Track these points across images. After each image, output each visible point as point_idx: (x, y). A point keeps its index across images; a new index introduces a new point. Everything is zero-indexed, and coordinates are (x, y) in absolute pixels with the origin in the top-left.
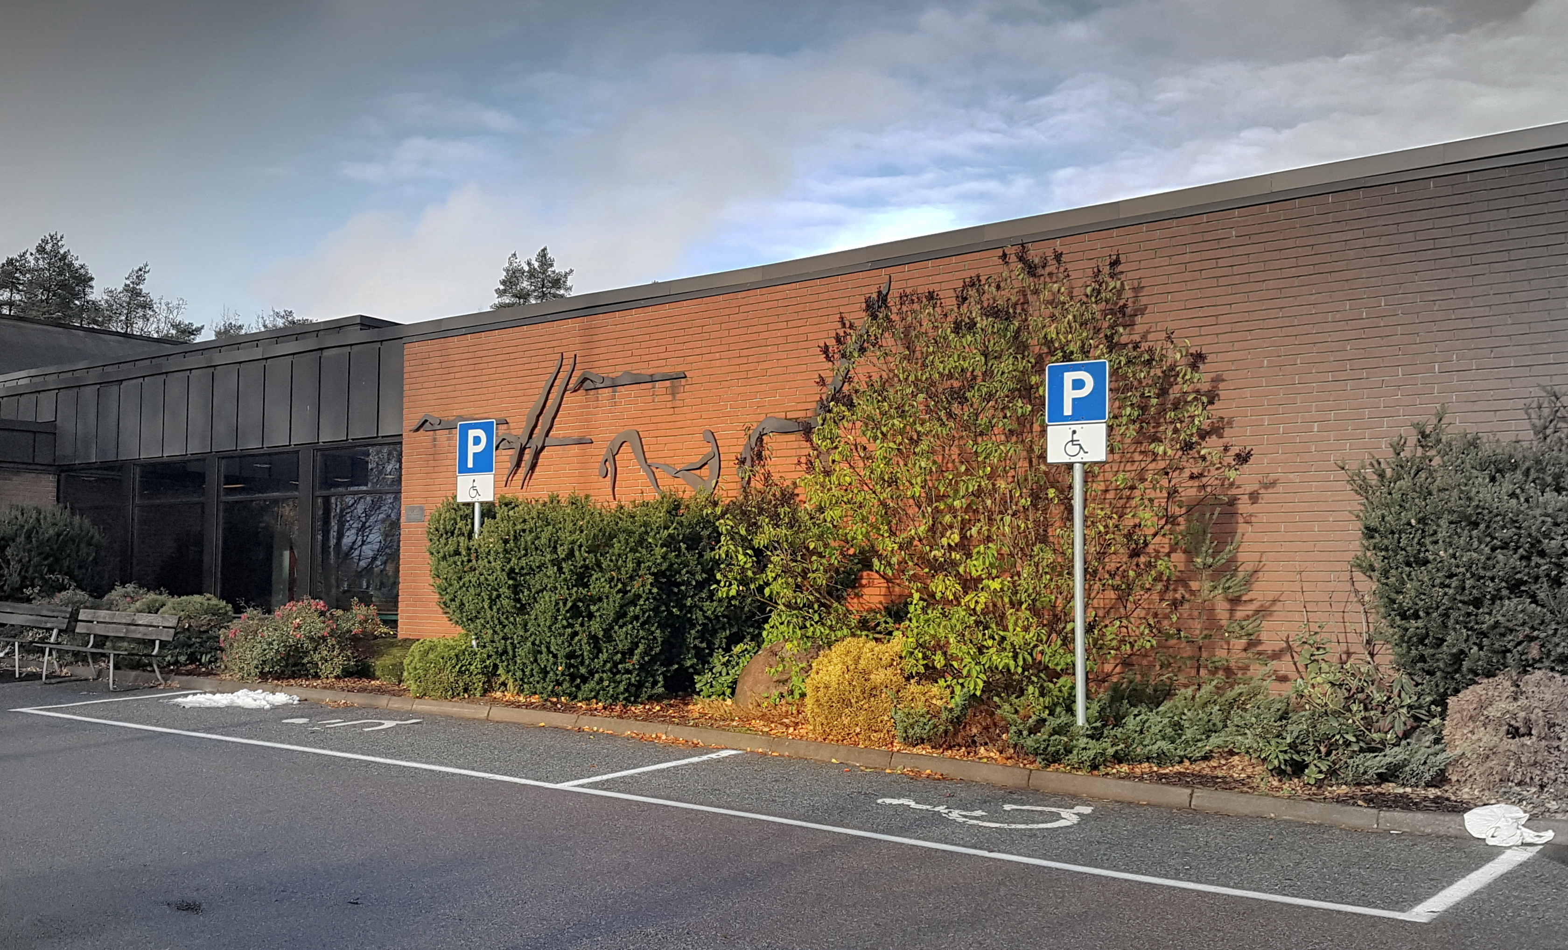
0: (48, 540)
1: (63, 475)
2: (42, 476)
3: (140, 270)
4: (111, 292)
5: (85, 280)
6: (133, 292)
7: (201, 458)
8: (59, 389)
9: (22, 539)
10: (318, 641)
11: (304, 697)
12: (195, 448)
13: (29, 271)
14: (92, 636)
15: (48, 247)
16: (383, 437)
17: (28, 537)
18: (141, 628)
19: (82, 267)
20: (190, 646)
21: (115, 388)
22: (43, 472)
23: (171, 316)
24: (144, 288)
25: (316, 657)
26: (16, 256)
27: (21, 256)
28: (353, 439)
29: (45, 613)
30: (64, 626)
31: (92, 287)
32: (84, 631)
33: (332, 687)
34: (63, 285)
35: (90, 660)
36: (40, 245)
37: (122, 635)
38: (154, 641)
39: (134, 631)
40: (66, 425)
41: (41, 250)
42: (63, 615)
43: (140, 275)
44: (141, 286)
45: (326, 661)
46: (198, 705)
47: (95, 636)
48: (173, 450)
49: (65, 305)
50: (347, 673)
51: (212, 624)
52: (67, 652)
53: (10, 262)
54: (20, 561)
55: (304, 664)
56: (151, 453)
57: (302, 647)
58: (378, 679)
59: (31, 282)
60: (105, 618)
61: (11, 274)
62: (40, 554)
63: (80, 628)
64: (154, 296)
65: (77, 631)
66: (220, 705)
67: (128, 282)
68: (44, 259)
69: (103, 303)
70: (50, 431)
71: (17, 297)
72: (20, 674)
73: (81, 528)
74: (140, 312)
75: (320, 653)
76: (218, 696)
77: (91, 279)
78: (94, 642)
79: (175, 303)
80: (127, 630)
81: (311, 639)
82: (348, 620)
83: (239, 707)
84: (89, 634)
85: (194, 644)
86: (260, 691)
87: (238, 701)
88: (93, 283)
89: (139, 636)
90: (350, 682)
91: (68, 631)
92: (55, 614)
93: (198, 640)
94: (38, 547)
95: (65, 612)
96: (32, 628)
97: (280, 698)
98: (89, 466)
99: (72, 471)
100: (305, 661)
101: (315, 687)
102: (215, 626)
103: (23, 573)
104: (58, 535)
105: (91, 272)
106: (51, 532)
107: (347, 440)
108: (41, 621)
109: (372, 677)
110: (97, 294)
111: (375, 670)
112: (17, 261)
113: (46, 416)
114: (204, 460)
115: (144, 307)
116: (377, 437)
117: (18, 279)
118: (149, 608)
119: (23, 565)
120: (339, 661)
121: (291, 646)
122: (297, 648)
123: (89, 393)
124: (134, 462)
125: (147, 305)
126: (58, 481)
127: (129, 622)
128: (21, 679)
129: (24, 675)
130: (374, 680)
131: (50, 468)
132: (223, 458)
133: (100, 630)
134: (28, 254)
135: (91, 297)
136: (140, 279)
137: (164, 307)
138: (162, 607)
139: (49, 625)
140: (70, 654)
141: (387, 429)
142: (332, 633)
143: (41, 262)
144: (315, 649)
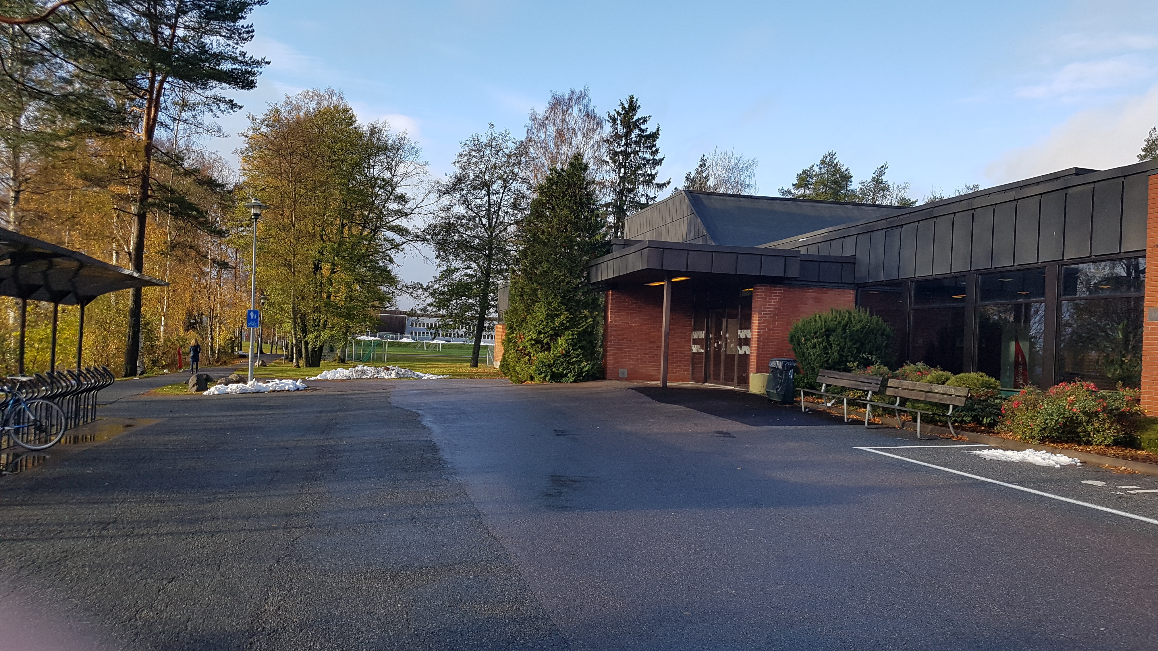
0: (857, 331)
1: (860, 289)
2: (846, 291)
3: (882, 167)
4: (864, 183)
5: (847, 178)
6: (877, 181)
7: (962, 275)
8: (858, 234)
9: (840, 330)
10: (1091, 416)
11: (1084, 460)
12: (958, 267)
13: (815, 176)
14: (898, 398)
15: (827, 160)
16: (1125, 252)
17: (844, 329)
18: (938, 395)
19: (847, 170)
20: (974, 410)
21: (898, 231)
22: (849, 288)
23: (900, 194)
24: (884, 178)
25: (1089, 428)
26: (808, 168)
27: (810, 168)
28: (1096, 256)
29: (862, 380)
30: (877, 390)
31: (851, 182)
32: (893, 394)
33: (1104, 454)
34: (835, 182)
35: (897, 415)
36: (822, 160)
37: (922, 399)
38: (949, 405)
39: (932, 397)
40: (863, 257)
41: (823, 162)
42: (876, 382)
43: (882, 171)
44: (882, 177)
45: (1098, 432)
46: (996, 458)
47: (900, 397)
48: (941, 270)
49: (836, 193)
50: (1117, 443)
51: (989, 395)
52: (879, 407)
53: (804, 172)
54: (839, 345)
55: (1078, 433)
56: (923, 272)
57: (1077, 419)
58: (1143, 450)
59: (816, 182)
60: (908, 386)
61: (804, 179)
62: (851, 340)
63: (889, 392)
64: (890, 183)
65: (887, 393)
66: (1013, 460)
67: (874, 176)
68: (825, 167)
69: (858, 190)
70: (852, 262)
71: (808, 192)
72: (848, 419)
73: (877, 323)
74: (881, 193)
75: (1092, 425)
76: (1009, 453)
77: (851, 177)
78: (900, 401)
79: (903, 186)
80: (926, 396)
81: (1085, 413)
82: (1116, 400)
83: (1030, 463)
84: (896, 397)
85: (976, 409)
86: (1044, 452)
87: (1029, 458)
88: (852, 179)
89: (936, 401)
90: (1119, 451)
91: (880, 393)
92: (870, 381)
93: (980, 406)
94: (850, 336)
95: (877, 380)
96: (852, 389)
97: (1062, 459)
98: (878, 284)
99: (865, 287)
100: (1079, 430)
101: (1089, 452)
102: (991, 397)
103: (840, 352)
104: (862, 328)
105: (851, 173)
106: (858, 326)
107: (1090, 256)
108: (860, 385)
109: (1139, 447)
110: (855, 185)
111: (1141, 443)
112: (808, 171)
113: (849, 252)
114: (964, 276)
115: (883, 190)
116: (1120, 253)
117: (808, 181)
118: (937, 380)
119: (840, 348)
120: (1111, 432)
121: (1067, 418)
122: (1072, 419)
123: (879, 236)
124: (911, 280)
125: (886, 189)
126: (857, 293)
127: (928, 390)
128: (848, 423)
129: (850, 420)
130: (1138, 449)
131: (852, 286)
132: (979, 274)
133: (905, 394)
134: (815, 165)
135: (851, 188)
136: (882, 173)
137: (895, 189)
138: (947, 380)
139: (866, 388)
140: (881, 409)
141: (1130, 245)
142: (1104, 410)
143: (822, 169)
144: (1088, 422)
